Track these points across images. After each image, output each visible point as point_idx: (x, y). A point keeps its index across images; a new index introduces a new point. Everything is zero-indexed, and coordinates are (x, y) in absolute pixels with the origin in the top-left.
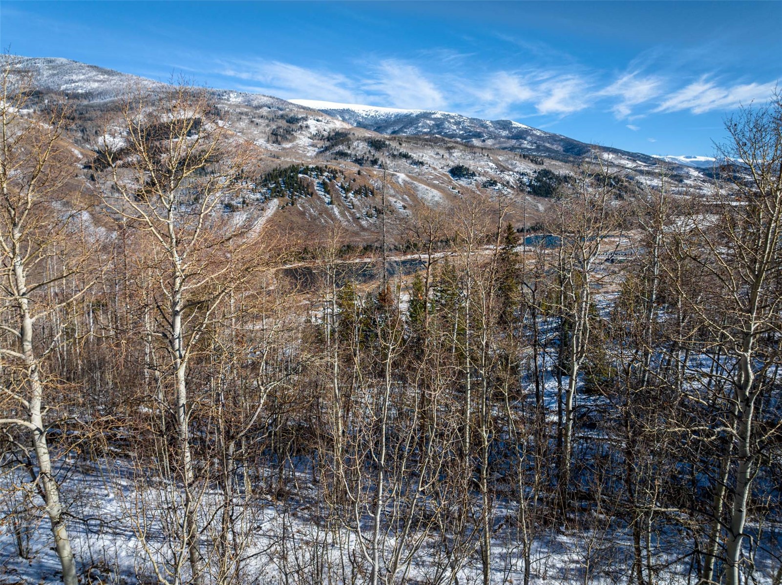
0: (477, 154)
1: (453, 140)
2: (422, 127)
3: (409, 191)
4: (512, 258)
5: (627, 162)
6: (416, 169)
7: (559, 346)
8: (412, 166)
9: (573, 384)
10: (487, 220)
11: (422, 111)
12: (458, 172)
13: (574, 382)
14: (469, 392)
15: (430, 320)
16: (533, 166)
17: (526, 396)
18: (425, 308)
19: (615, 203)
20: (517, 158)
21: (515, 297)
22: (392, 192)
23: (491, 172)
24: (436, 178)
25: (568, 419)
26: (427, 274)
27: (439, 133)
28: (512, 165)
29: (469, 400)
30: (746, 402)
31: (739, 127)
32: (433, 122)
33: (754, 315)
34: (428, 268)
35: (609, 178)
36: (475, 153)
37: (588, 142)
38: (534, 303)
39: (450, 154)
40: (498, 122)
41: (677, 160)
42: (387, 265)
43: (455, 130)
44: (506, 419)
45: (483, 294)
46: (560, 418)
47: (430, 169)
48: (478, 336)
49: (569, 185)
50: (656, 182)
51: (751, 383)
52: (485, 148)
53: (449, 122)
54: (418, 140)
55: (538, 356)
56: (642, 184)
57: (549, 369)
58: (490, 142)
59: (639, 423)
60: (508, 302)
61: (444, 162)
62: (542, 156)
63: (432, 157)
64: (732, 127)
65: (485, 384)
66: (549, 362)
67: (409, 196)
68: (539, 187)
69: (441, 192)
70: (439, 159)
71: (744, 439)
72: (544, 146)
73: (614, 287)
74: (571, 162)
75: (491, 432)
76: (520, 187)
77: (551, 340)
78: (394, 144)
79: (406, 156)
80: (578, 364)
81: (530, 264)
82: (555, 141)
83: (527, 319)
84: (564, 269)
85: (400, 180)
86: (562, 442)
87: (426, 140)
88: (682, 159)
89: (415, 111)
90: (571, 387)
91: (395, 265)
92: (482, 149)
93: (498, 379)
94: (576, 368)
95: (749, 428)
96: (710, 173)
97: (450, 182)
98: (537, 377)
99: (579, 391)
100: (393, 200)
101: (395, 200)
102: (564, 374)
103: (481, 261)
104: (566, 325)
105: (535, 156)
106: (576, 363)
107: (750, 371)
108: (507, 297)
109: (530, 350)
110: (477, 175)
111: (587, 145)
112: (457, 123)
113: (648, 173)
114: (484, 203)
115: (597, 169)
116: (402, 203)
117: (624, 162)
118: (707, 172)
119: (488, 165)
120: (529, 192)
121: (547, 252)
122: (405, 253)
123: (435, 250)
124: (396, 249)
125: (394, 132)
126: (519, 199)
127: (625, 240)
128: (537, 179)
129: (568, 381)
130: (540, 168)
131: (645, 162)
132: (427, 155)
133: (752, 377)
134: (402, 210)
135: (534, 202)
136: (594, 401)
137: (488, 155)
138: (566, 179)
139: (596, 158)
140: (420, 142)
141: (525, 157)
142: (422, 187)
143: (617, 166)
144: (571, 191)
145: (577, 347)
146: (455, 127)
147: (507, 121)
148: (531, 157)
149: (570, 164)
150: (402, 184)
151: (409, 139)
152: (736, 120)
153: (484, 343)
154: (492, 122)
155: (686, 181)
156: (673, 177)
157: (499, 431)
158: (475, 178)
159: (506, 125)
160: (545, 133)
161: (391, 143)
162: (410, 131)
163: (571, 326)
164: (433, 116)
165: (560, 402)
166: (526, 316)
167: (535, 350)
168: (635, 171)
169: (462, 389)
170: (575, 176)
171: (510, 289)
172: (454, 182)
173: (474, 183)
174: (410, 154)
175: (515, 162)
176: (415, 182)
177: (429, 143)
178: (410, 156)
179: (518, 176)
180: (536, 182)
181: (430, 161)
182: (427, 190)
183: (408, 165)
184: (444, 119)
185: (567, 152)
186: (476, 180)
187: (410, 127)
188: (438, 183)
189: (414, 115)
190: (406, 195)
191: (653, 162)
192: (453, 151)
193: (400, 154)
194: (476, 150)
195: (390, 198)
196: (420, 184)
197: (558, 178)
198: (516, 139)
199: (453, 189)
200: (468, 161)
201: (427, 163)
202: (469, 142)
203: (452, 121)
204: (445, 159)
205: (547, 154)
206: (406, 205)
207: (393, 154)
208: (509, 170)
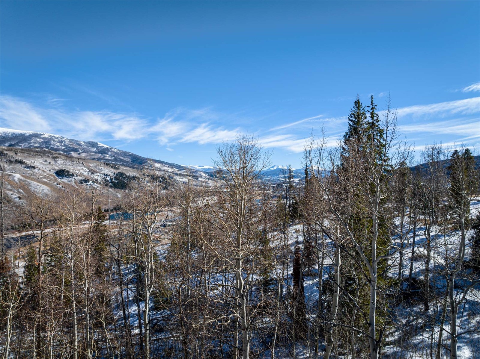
0: (75, 162)
1: (57, 152)
2: (34, 143)
3: (23, 186)
4: (103, 228)
5: (168, 168)
6: (29, 171)
7: (136, 283)
8: (26, 169)
9: (146, 306)
10: (84, 205)
11: (34, 132)
12: (61, 173)
13: (148, 304)
14: (76, 326)
15: (43, 278)
16: (113, 170)
17: (117, 321)
18: (39, 270)
19: (163, 192)
20: (102, 165)
21: (106, 255)
22: (9, 187)
23: (85, 174)
24: (45, 177)
25: (146, 330)
26: (40, 245)
27: (47, 147)
28: (99, 169)
29: (76, 332)
30: (242, 297)
31: (224, 152)
32: (42, 140)
33: (240, 249)
34: (40, 241)
35: (159, 177)
36: (73, 161)
37: (146, 157)
38: (118, 257)
39: (56, 161)
40: (89, 143)
41: (194, 167)
42: (4, 241)
43: (58, 146)
44: (103, 340)
45: (83, 255)
46: (141, 331)
47: (40, 171)
48: (82, 285)
49: (136, 182)
50: (185, 180)
51: (243, 286)
52: (80, 159)
53: (54, 141)
54: (30, 151)
55: (123, 292)
56: (177, 181)
57: (131, 299)
58: (83, 155)
59: (189, 323)
60: (101, 259)
61: (51, 167)
62: (118, 164)
63: (41, 163)
64: (220, 152)
65: (88, 318)
66: (131, 294)
67: (23, 190)
68: (117, 183)
69: (49, 187)
70: (47, 165)
71: (243, 318)
72: (119, 158)
73: (166, 241)
74: (136, 168)
75: (94, 352)
76: (105, 183)
77: (131, 279)
78: (10, 154)
79: (21, 162)
80: (149, 292)
81: (114, 232)
82: (126, 155)
83: (114, 268)
84: (137, 234)
85: (16, 179)
86: (143, 345)
87: (37, 152)
88: (197, 167)
89: (28, 132)
90: (146, 308)
91: (12, 240)
92: (78, 159)
93: (97, 313)
94: (148, 295)
95: (245, 312)
96: (212, 175)
97: (56, 180)
98: (123, 305)
99: (151, 309)
100: (10, 193)
101: (11, 193)
102: (141, 300)
103: (80, 232)
104: (141, 268)
105: (114, 164)
106: (148, 292)
107: (242, 280)
108: (101, 255)
109: (118, 289)
110: (76, 175)
111: (145, 159)
112: (61, 142)
113: (180, 175)
114: (81, 194)
115: (152, 173)
116: (18, 195)
117: (166, 168)
118: (210, 174)
119: (83, 169)
120: (111, 186)
121: (125, 223)
122: (19, 231)
123: (46, 228)
124: (13, 228)
125: (10, 145)
126: (105, 191)
127: (170, 213)
128: (116, 178)
129: (144, 304)
130: (117, 171)
131: (178, 169)
132: (38, 162)
133: (243, 283)
134: (18, 200)
135: (115, 193)
136: (161, 314)
137: (82, 163)
138: (134, 178)
139: (151, 166)
140: (32, 153)
141: (107, 164)
142: (34, 183)
143: (163, 171)
144: (138, 185)
145: (148, 282)
146: (59, 144)
147: (94, 142)
148: (111, 165)
149: (136, 169)
150: (18, 182)
151: (23, 151)
152: (222, 149)
153: (86, 289)
154: (84, 142)
155: (200, 179)
156: (193, 177)
157: (100, 349)
158: (74, 177)
159: (94, 145)
160: (120, 151)
161: (8, 152)
162: (23, 145)
163: (143, 269)
164: (42, 136)
165: (140, 319)
166: (113, 266)
167: (121, 288)
168: (174, 173)
169: (72, 325)
170: (139, 177)
171: (102, 250)
172: (59, 180)
173: (73, 180)
174: (24, 161)
175: (101, 167)
176: (28, 180)
177: (39, 154)
178: (24, 162)
179: (103, 176)
180: (115, 180)
181: (40, 166)
182: (38, 185)
183: (23, 168)
184: (50, 139)
185: (134, 162)
186: (74, 179)
187: (24, 142)
188: (46, 180)
189: (28, 134)
190: (21, 189)
191: (182, 169)
192: (57, 159)
193: (16, 160)
194: (74, 159)
195: (8, 192)
196: (32, 182)
197: (129, 177)
198: (101, 153)
199: (58, 185)
200: (69, 166)
201: (38, 167)
202: (69, 154)
203: (56, 140)
204: (51, 165)
205: (121, 163)
206: (21, 196)
207: (10, 160)
208: (97, 173)
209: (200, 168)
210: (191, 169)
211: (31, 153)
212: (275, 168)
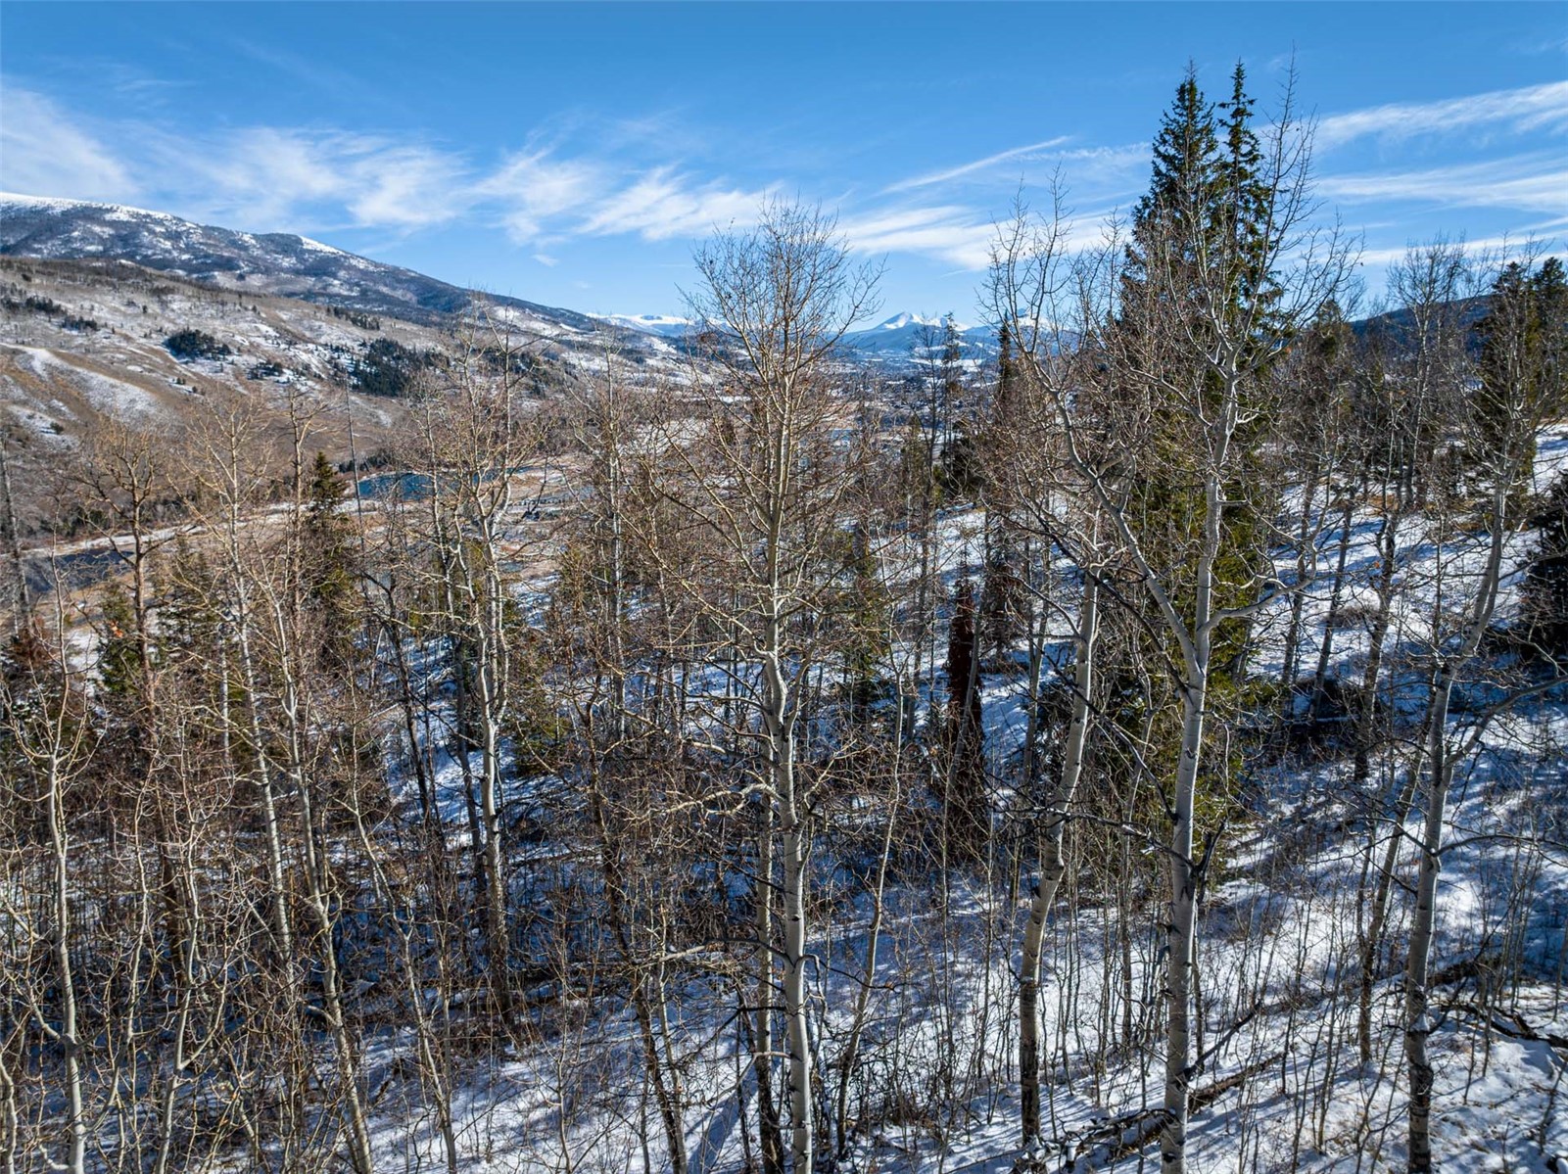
0: (228, 308)
1: (166, 272)
2: (83, 239)
3: (62, 389)
4: (336, 525)
5: (542, 325)
6: (78, 338)
7: (454, 693)
8: (66, 331)
9: (490, 764)
10: (268, 450)
11: (79, 202)
12: (186, 344)
13: (492, 759)
14: (274, 825)
15: (158, 684)
16: (358, 332)
17: (401, 808)
18: (142, 658)
19: (530, 405)
20: (322, 315)
21: (348, 606)
22: (18, 393)
23: (268, 346)
24: (133, 359)
25: (491, 834)
26: (137, 579)
27: (130, 256)
28: (311, 329)
29: (276, 842)
30: (782, 734)
31: (718, 266)
32: (108, 231)
33: (776, 585)
34: (136, 567)
35: (513, 356)
36: (223, 304)
37: (464, 285)
38: (393, 615)
39: (164, 304)
40: (269, 238)
41: (629, 322)
42: (24, 570)
43: (168, 251)
44: (364, 865)
45: (275, 607)
46: (476, 836)
47: (115, 339)
48: (278, 701)
49: (438, 372)
50: (598, 364)
51: (784, 702)
52: (246, 294)
53: (152, 232)
54: (68, 267)
55: (415, 722)
56: (574, 367)
57: (441, 743)
58: (255, 281)
59: (616, 811)
60: (335, 621)
61: (149, 323)
62: (375, 313)
63: (116, 310)
64: (706, 265)
65: (306, 800)
66: (439, 730)
67: (66, 403)
68: (376, 375)
69: (147, 389)
71: (786, 796)
72: (377, 292)
73: (544, 566)
74: (434, 324)
75: (333, 899)
76: (336, 376)
77: (439, 685)
78: (7, 278)
79: (47, 308)
80: (496, 723)
81: (375, 535)
82: (400, 281)
83: (385, 649)
84: (446, 541)
85: (37, 365)
86: (485, 881)
87: (97, 271)
88: (638, 320)
89: (59, 202)
90: (487, 769)
91: (47, 566)
92: (240, 294)
93: (335, 784)
94: (493, 730)
95: (791, 777)
96: (688, 347)
97: (171, 368)
98: (419, 764)
99: (506, 774)
100: (23, 412)
101: (28, 412)
102: (472, 748)
103: (262, 539)
104: (463, 650)
105: (359, 312)
106: (491, 722)
107: (781, 682)
108: (332, 608)
109: (397, 713)
110: (235, 352)
111: (464, 292)
112: (174, 236)
113: (583, 347)
114: (254, 412)
115: (487, 338)
116: (50, 420)
117: (538, 326)
118: (681, 344)
119: (258, 330)
120: (355, 387)
121: (407, 507)
122: (72, 536)
123: (149, 523)
124: (46, 528)
126: (334, 402)
127: (556, 474)
128: (370, 360)
129: (481, 761)
130: (373, 336)
131: (575, 326)
132: (105, 306)
133: (785, 691)
134: (52, 436)
135: (370, 408)
136: (536, 787)
137: (254, 309)
138: (430, 359)
139: (483, 317)
140: (81, 276)
141: (337, 313)
142: (98, 379)
143: (525, 333)
144: (442, 383)
145: (491, 691)
146: (168, 245)
147: (288, 236)
148: (352, 314)
149: (434, 329)
150: (45, 374)
151: (48, 268)
152: (711, 253)
153: (292, 714)
154: (255, 237)
155: (650, 362)
156: (627, 353)
157: (353, 892)
158: (230, 358)
159: (287, 245)
160: (377, 265)
162: (48, 249)
163: (475, 652)
164: (108, 217)
165: (471, 804)
166: (381, 644)
167: (409, 711)
168: (560, 342)
169: (257, 823)
170: (446, 354)
171: (337, 592)
172: (181, 368)
173: (228, 368)
174: (56, 302)
175: (318, 323)
176: (79, 370)
177: (105, 278)
178: (59, 307)
179: (328, 354)
180: (369, 365)
181: (114, 321)
182: (112, 386)
183: (56, 329)
184: (138, 225)
185: (426, 305)
186: (232, 363)
187: (48, 239)
188: (139, 369)
189: (58, 211)
190: (60, 400)
191: (590, 326)
192: (170, 297)
193: (30, 302)
194: (226, 297)
195: (15, 409)
196: (92, 374)
197: (412, 357)
198: (315, 275)
199: (179, 382)
200: (210, 321)
201: (106, 325)
202: (205, 278)
203: (158, 229)
204: (149, 316)
205: (385, 308)
206: (60, 424)
207: (9, 302)
208: (307, 341)
209: (650, 323)
210: (621, 329)
211: (78, 276)
212: (901, 324)
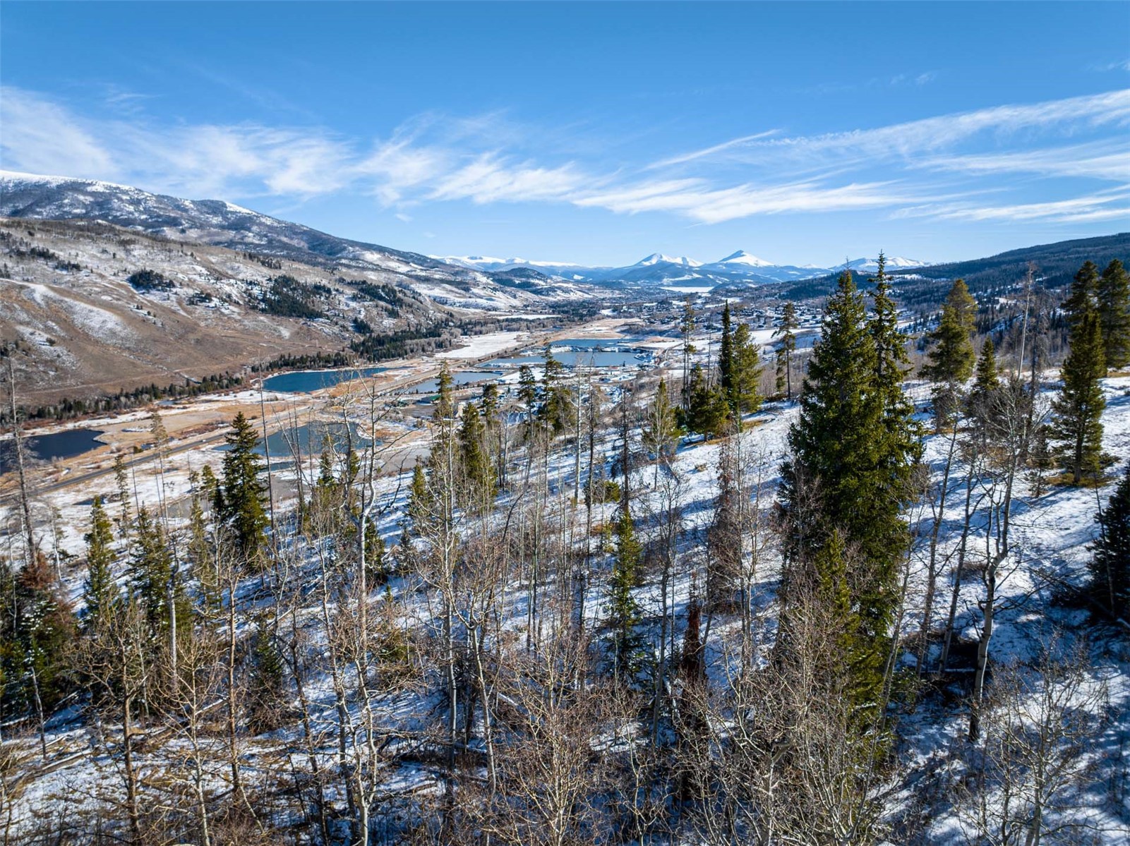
0: (174, 253)
1: (129, 229)
2: (71, 205)
3: (55, 314)
5: (397, 264)
6: (67, 276)
8: (58, 271)
11: (69, 179)
12: (143, 280)
16: (265, 270)
19: (388, 322)
20: (240, 258)
22: (23, 316)
23: (201, 281)
24: (106, 291)
27: (104, 217)
28: (232, 269)
32: (90, 199)
35: (376, 287)
36: (170, 251)
37: (342, 236)
39: (128, 252)
40: (203, 203)
41: (459, 261)
43: (132, 213)
47: (93, 277)
49: (322, 299)
50: (437, 292)
52: (187, 243)
53: (120, 199)
54: (62, 226)
56: (420, 294)
58: (193, 234)
61: (117, 265)
62: (278, 256)
63: (94, 256)
67: (57, 323)
68: (279, 301)
69: (115, 313)
70: (108, 260)
72: (280, 241)
74: (320, 264)
76: (251, 304)
78: (17, 234)
79: (45, 255)
82: (296, 233)
85: (38, 297)
87: (81, 228)
88: (465, 260)
89: (55, 178)
92: (182, 244)
96: (501, 280)
97: (132, 297)
100: (25, 331)
101: (31, 330)
105: (267, 256)
110: (178, 285)
111: (341, 241)
112: (136, 202)
113: (426, 280)
115: (360, 275)
116: (46, 336)
117: (393, 265)
118: (497, 277)
119: (194, 269)
120: (263, 311)
122: (60, 420)
123: (115, 410)
124: (42, 414)
125: (15, 213)
126: (249, 321)
128: (274, 290)
130: (276, 274)
131: (421, 265)
132: (85, 253)
134: (47, 348)
135: (274, 325)
137: (192, 255)
138: (318, 289)
139: (356, 259)
140: (69, 232)
141: (251, 257)
142: (80, 306)
143: (386, 270)
146: (131, 208)
147: (217, 202)
148: (261, 258)
149: (319, 268)
150: (43, 303)
151: (46, 226)
154: (193, 202)
155: (475, 290)
156: (458, 284)
158: (174, 290)
159: (216, 208)
160: (279, 222)
161: (12, 231)
162: (47, 212)
164: (89, 189)
168: (411, 277)
170: (329, 286)
172: (139, 297)
173: (173, 297)
174: (51, 251)
175: (237, 265)
176: (66, 299)
177: (87, 233)
178: (53, 254)
179: (244, 286)
180: (273, 295)
181: (92, 264)
182: (91, 311)
183: (51, 270)
184: (110, 194)
185: (314, 250)
186: (176, 293)
187: (47, 205)
188: (110, 298)
189: (54, 185)
190: (53, 321)
191: (431, 265)
192: (132, 246)
193: (33, 251)
194: (172, 246)
195: (21, 328)
196: (76, 303)
197: (304, 288)
198: (236, 229)
199: (138, 308)
200: (160, 264)
201: (86, 267)
202: (157, 232)
203: (124, 197)
204: (117, 260)
205: (285, 252)
206: (53, 338)
207: (18, 251)
208: (229, 277)
209: (474, 262)
210: (452, 266)
211: (67, 232)
212: (654, 261)
